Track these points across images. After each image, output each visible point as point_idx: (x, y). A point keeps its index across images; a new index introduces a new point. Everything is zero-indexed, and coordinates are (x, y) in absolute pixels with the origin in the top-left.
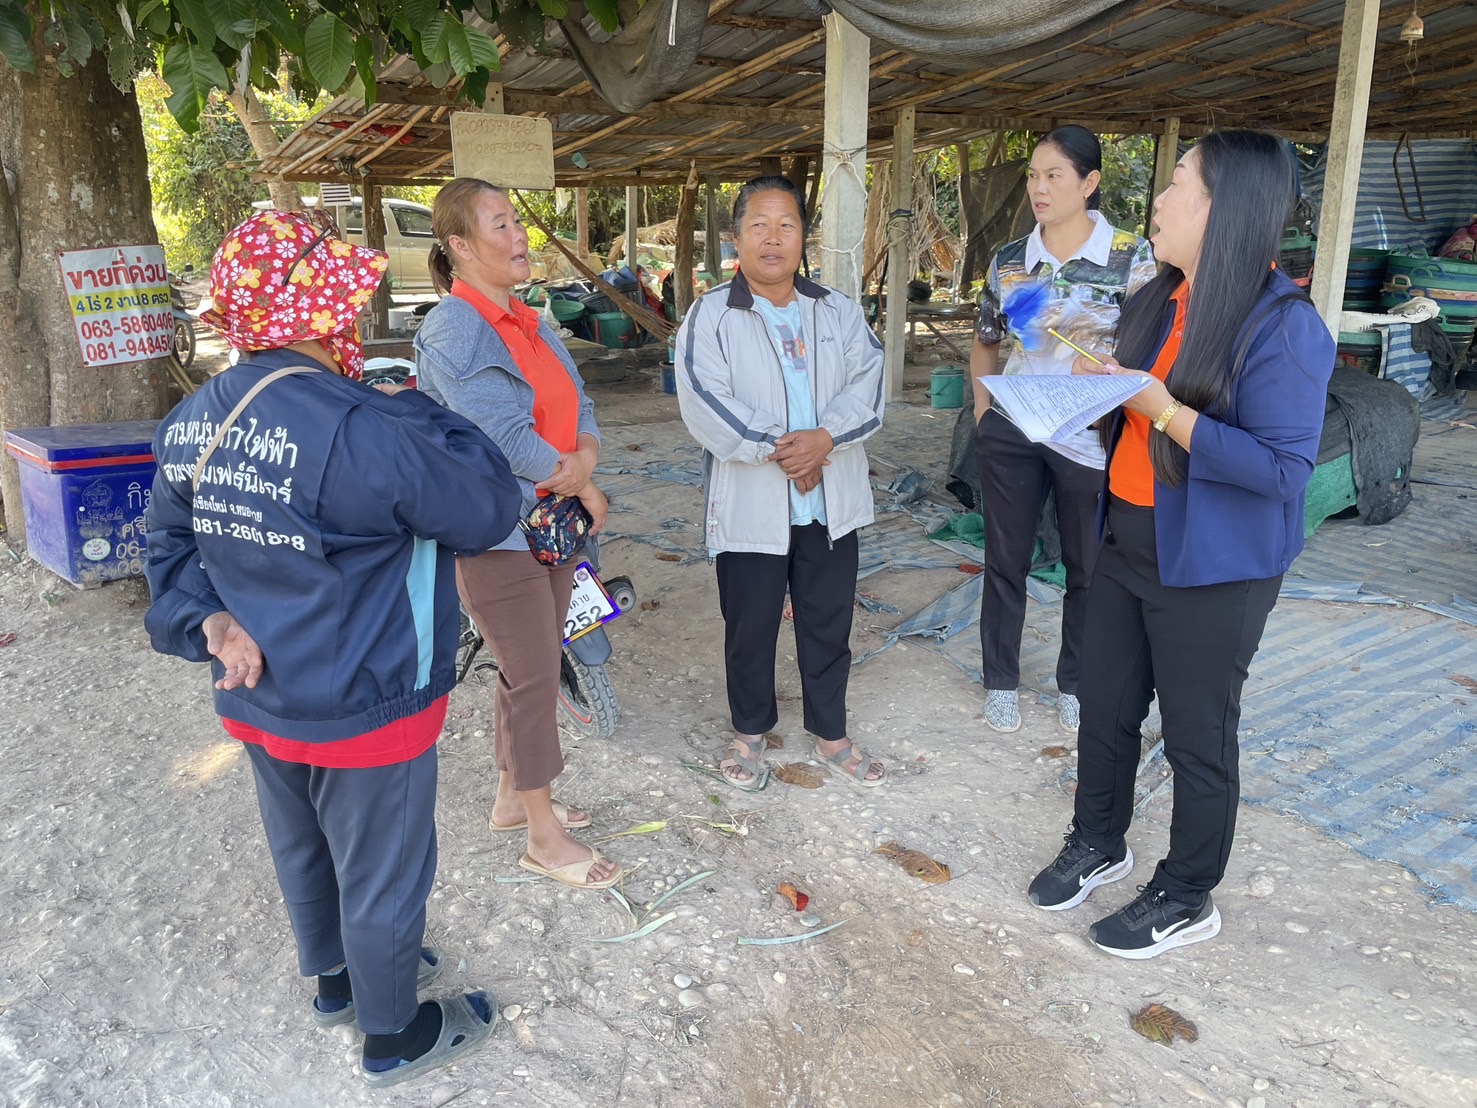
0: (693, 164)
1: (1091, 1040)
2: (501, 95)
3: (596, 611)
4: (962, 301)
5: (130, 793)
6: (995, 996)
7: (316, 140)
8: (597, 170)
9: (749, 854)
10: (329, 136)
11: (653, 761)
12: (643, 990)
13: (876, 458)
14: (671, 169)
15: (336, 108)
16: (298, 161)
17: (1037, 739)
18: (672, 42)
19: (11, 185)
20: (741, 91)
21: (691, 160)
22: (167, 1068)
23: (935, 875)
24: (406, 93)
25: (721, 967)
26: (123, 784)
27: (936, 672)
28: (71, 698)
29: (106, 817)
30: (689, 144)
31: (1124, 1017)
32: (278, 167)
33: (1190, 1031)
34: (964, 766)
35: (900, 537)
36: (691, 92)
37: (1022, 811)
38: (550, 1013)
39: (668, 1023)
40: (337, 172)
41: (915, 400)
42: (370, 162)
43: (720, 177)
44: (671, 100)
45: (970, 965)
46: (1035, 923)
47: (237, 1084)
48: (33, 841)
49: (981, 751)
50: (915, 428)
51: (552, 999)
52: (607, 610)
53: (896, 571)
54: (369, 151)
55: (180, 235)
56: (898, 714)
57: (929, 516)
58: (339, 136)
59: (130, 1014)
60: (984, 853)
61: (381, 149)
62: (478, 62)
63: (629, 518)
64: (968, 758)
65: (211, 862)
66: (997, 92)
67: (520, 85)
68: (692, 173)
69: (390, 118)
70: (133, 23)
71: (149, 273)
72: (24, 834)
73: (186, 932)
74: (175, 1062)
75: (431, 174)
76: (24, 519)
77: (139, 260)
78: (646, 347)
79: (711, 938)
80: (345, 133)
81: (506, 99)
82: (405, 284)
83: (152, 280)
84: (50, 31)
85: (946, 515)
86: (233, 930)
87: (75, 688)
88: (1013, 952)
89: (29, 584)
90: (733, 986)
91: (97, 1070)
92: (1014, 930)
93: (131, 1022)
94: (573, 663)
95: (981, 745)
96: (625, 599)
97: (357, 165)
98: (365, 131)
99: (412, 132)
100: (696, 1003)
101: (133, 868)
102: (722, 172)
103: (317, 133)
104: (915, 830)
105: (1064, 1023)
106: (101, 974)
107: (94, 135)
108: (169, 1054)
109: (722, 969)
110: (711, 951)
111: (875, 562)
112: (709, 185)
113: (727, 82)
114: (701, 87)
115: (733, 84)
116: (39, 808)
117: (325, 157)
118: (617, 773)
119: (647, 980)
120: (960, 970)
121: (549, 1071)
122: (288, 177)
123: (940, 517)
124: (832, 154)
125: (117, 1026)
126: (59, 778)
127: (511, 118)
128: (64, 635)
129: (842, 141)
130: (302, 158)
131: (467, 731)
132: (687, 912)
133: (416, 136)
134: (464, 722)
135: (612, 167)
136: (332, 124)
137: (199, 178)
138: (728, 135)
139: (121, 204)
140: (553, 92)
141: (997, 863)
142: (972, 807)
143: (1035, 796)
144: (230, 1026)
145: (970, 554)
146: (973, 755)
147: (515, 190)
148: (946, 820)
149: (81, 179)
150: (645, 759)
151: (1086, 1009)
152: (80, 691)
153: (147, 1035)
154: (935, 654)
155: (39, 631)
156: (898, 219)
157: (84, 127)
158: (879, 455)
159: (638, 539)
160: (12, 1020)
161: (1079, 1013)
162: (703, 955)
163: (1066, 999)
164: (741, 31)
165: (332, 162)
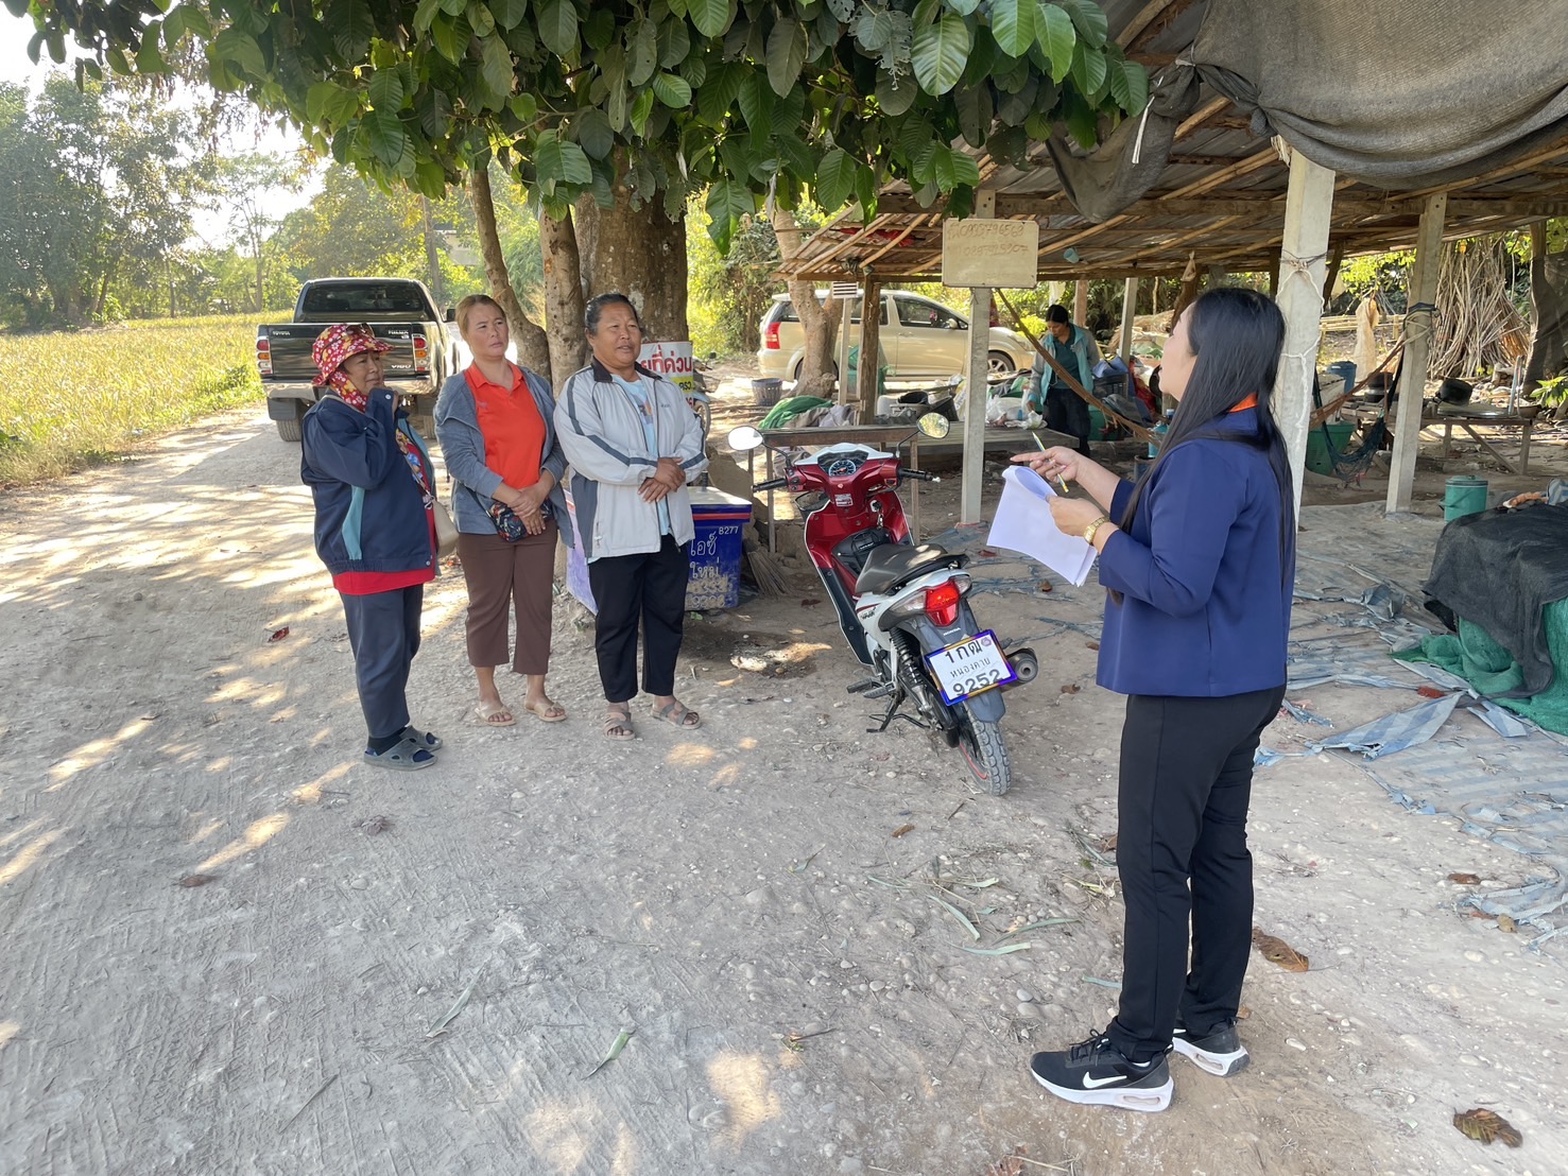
0: (1192, 255)
1: (1407, 1126)
2: (993, 202)
3: (995, 674)
4: (1525, 403)
5: (619, 775)
6: (1320, 1072)
7: (828, 244)
8: (1090, 263)
9: (1111, 912)
10: (839, 241)
11: (1040, 822)
12: (990, 996)
13: (1357, 570)
14: (1171, 260)
15: (846, 216)
16: (811, 263)
17: (1448, 864)
18: (1135, 160)
19: (585, 291)
20: (1241, 186)
21: (1190, 252)
22: (622, 966)
23: (1293, 962)
24: (905, 204)
25: (1060, 993)
26: (615, 769)
27: (1356, 787)
28: (585, 702)
29: (601, 789)
30: (1186, 238)
31: (1449, 1114)
32: (794, 268)
33: (1514, 1138)
34: (1356, 876)
35: (1358, 653)
36: (1185, 190)
37: (1406, 925)
38: (907, 993)
39: (1004, 1024)
40: (844, 271)
41: (1428, 511)
42: (874, 262)
43: (1225, 266)
44: (1164, 198)
45: (1302, 1041)
46: (1385, 1021)
47: (668, 987)
48: (550, 798)
49: (1379, 866)
50: (1415, 541)
51: (910, 984)
52: (1005, 674)
53: (1342, 686)
54: (873, 252)
55: (711, 323)
56: (1300, 819)
57: (1401, 635)
58: (847, 241)
59: (601, 926)
60: (1352, 956)
61: (883, 251)
62: (961, 180)
63: (1068, 607)
64: (1363, 870)
65: (670, 834)
66: (1547, 177)
67: (1013, 191)
68: (1190, 265)
69: (893, 224)
70: (688, 166)
71: (679, 365)
72: (544, 793)
73: (646, 879)
74: (628, 963)
75: (928, 271)
76: (566, 559)
77: (672, 353)
78: (1127, 440)
79: (1058, 970)
80: (852, 238)
81: (998, 204)
82: (899, 372)
83: (680, 370)
84: (628, 176)
85: (1421, 636)
86: (679, 885)
87: (589, 694)
88: (1352, 1040)
89: (564, 612)
90: (1066, 1009)
91: (574, 958)
92: (1359, 1023)
93: (600, 931)
94: (972, 719)
95: (1380, 860)
96: (1027, 669)
97: (862, 265)
98: (870, 236)
99: (911, 236)
100: (1031, 1015)
101: (615, 828)
102: (1229, 262)
103: (829, 238)
104: (1287, 923)
105: (1385, 1107)
106: (585, 896)
107: (649, 250)
108: (624, 958)
109: (1062, 995)
110: (1055, 980)
111: (1321, 674)
112: (1212, 276)
113: (1223, 179)
114: (1196, 184)
115: (1230, 180)
116: (556, 776)
117: (834, 259)
118: (1006, 827)
119: (993, 989)
120: (1292, 1044)
121: (898, 1033)
122: (801, 277)
123: (1413, 637)
124: (1288, 261)
125: (591, 932)
126: (571, 758)
127: (1000, 222)
128: (586, 654)
129: (1299, 249)
130: (815, 260)
131: (881, 770)
132: (1040, 945)
133: (915, 239)
134: (880, 763)
135: (1106, 259)
136: (842, 230)
137: (731, 272)
138: (1229, 227)
139: (664, 307)
140: (1045, 195)
141: (1363, 966)
142: (1354, 913)
143: (1425, 914)
144: (668, 948)
145: (1438, 678)
146: (1369, 868)
147: (998, 289)
148: (1322, 920)
149: (636, 287)
150: (1034, 820)
151: (1411, 1100)
152: (592, 697)
153: (611, 942)
154: (1359, 771)
155: (568, 648)
156: (1417, 314)
157: (643, 244)
158: (1362, 567)
159: (1071, 627)
160: (522, 914)
161: (1404, 1101)
162: (1046, 981)
163: (1392, 1088)
164: (1235, 133)
165: (840, 262)
